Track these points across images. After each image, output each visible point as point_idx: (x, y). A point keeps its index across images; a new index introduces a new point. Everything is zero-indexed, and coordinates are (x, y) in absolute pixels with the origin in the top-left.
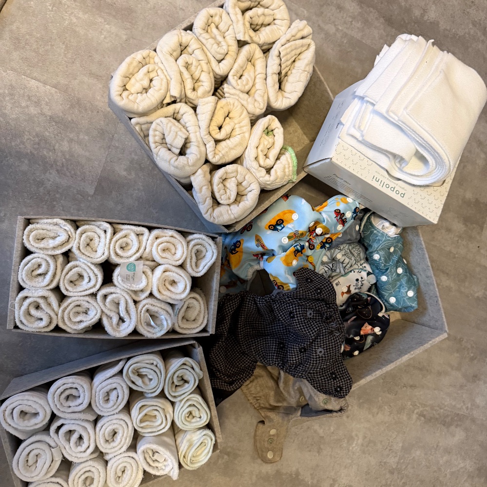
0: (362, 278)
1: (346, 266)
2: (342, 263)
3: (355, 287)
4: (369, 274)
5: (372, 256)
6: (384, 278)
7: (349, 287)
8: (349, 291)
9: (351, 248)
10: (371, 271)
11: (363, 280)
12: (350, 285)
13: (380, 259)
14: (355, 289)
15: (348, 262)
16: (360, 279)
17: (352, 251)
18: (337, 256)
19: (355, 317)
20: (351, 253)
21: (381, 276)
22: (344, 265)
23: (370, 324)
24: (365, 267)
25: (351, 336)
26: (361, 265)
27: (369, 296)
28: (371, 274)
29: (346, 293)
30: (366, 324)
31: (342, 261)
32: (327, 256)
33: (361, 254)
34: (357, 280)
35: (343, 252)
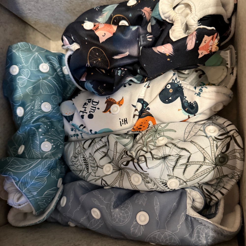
0: (82, 117)
1: (103, 147)
2: (106, 155)
3: (97, 107)
4: (70, 118)
5: (53, 149)
6: (47, 107)
7: (107, 109)
8: (110, 103)
9: (85, 173)
10: (65, 121)
11: (81, 114)
12: (105, 111)
13: (42, 141)
14: (98, 103)
15: (97, 153)
16: (86, 116)
17: (84, 166)
18: (112, 170)
19: (116, 57)
20: (87, 165)
21: (50, 112)
22: (105, 150)
23: (97, 38)
24: (72, 130)
25: (134, 28)
26: (77, 135)
27: (82, 84)
28: (66, 117)
29: (115, 103)
30: (102, 40)
31: (105, 158)
32: (130, 181)
33: (71, 155)
34: (91, 116)
35: (100, 173)
